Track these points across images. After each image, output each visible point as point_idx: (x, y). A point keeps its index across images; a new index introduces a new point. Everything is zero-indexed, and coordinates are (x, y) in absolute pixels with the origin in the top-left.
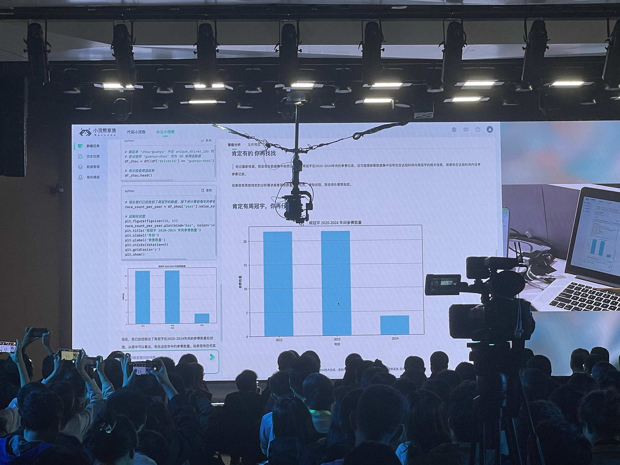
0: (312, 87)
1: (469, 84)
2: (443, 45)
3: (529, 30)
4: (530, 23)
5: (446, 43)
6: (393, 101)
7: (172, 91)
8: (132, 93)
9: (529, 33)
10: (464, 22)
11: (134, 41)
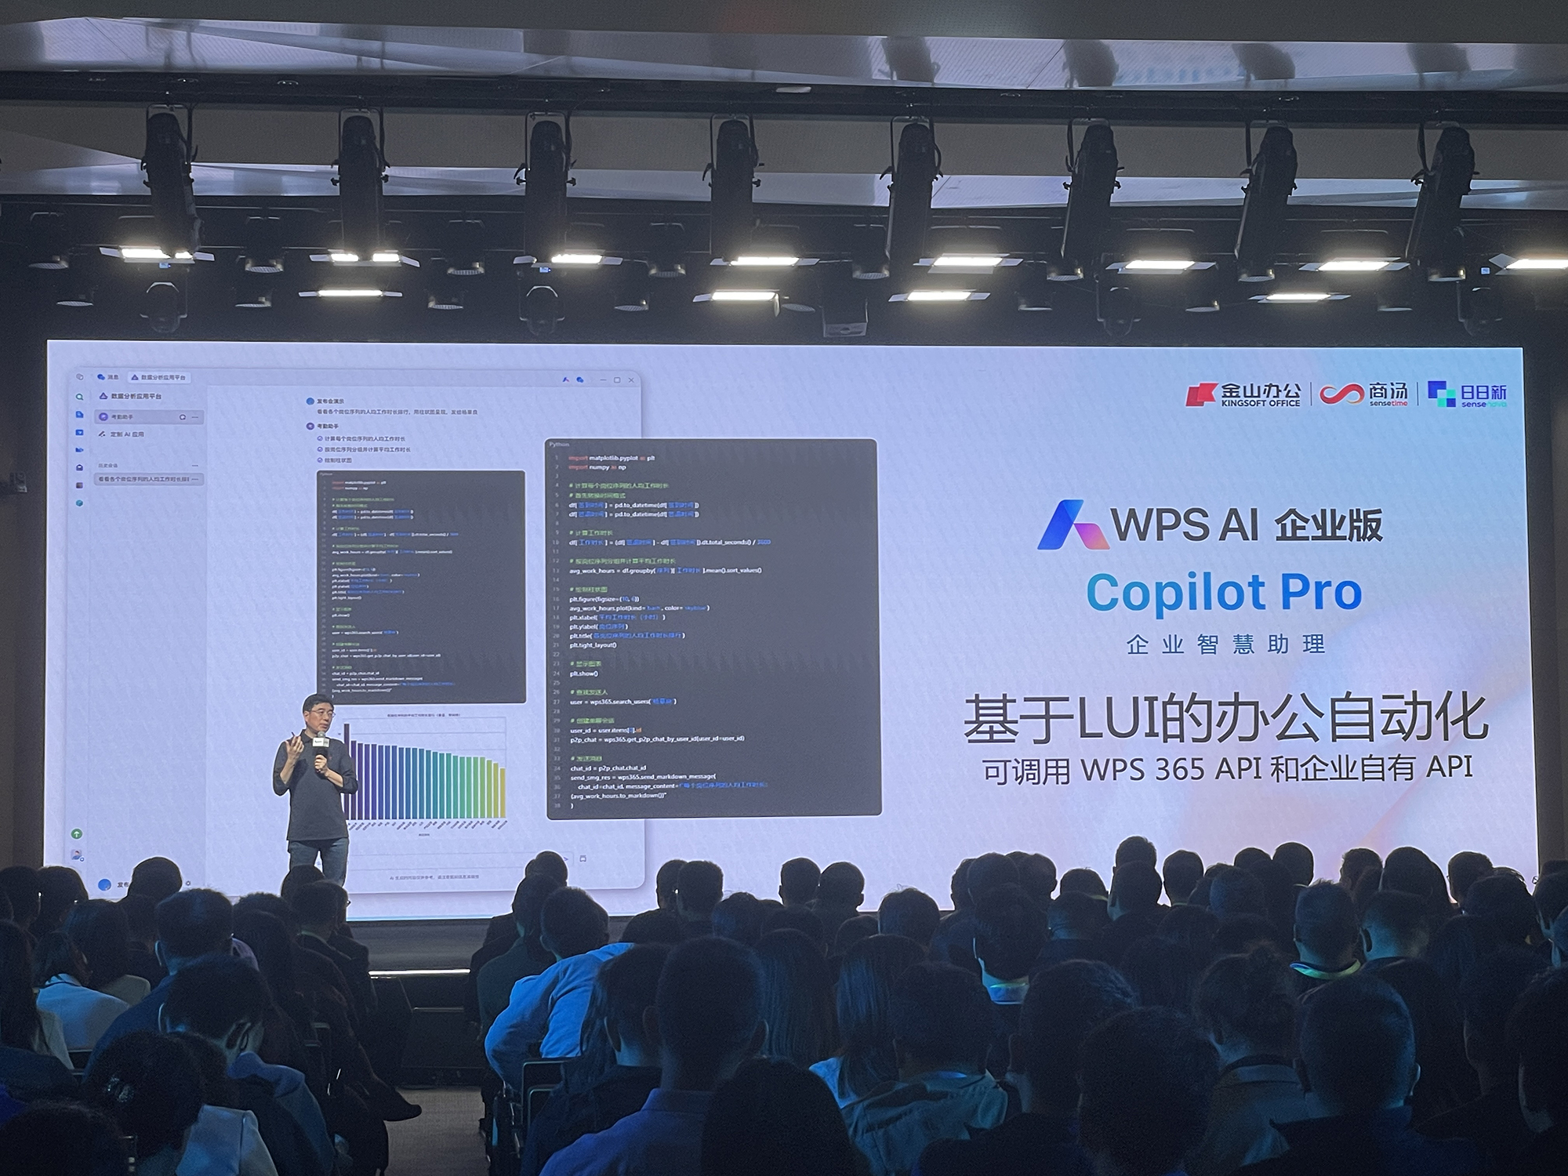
0: (597, 264)
1: (945, 261)
2: (889, 176)
3: (1077, 147)
4: (1080, 131)
5: (896, 170)
6: (777, 297)
7: (280, 268)
8: (188, 270)
9: (1079, 152)
10: (936, 125)
11: (193, 154)
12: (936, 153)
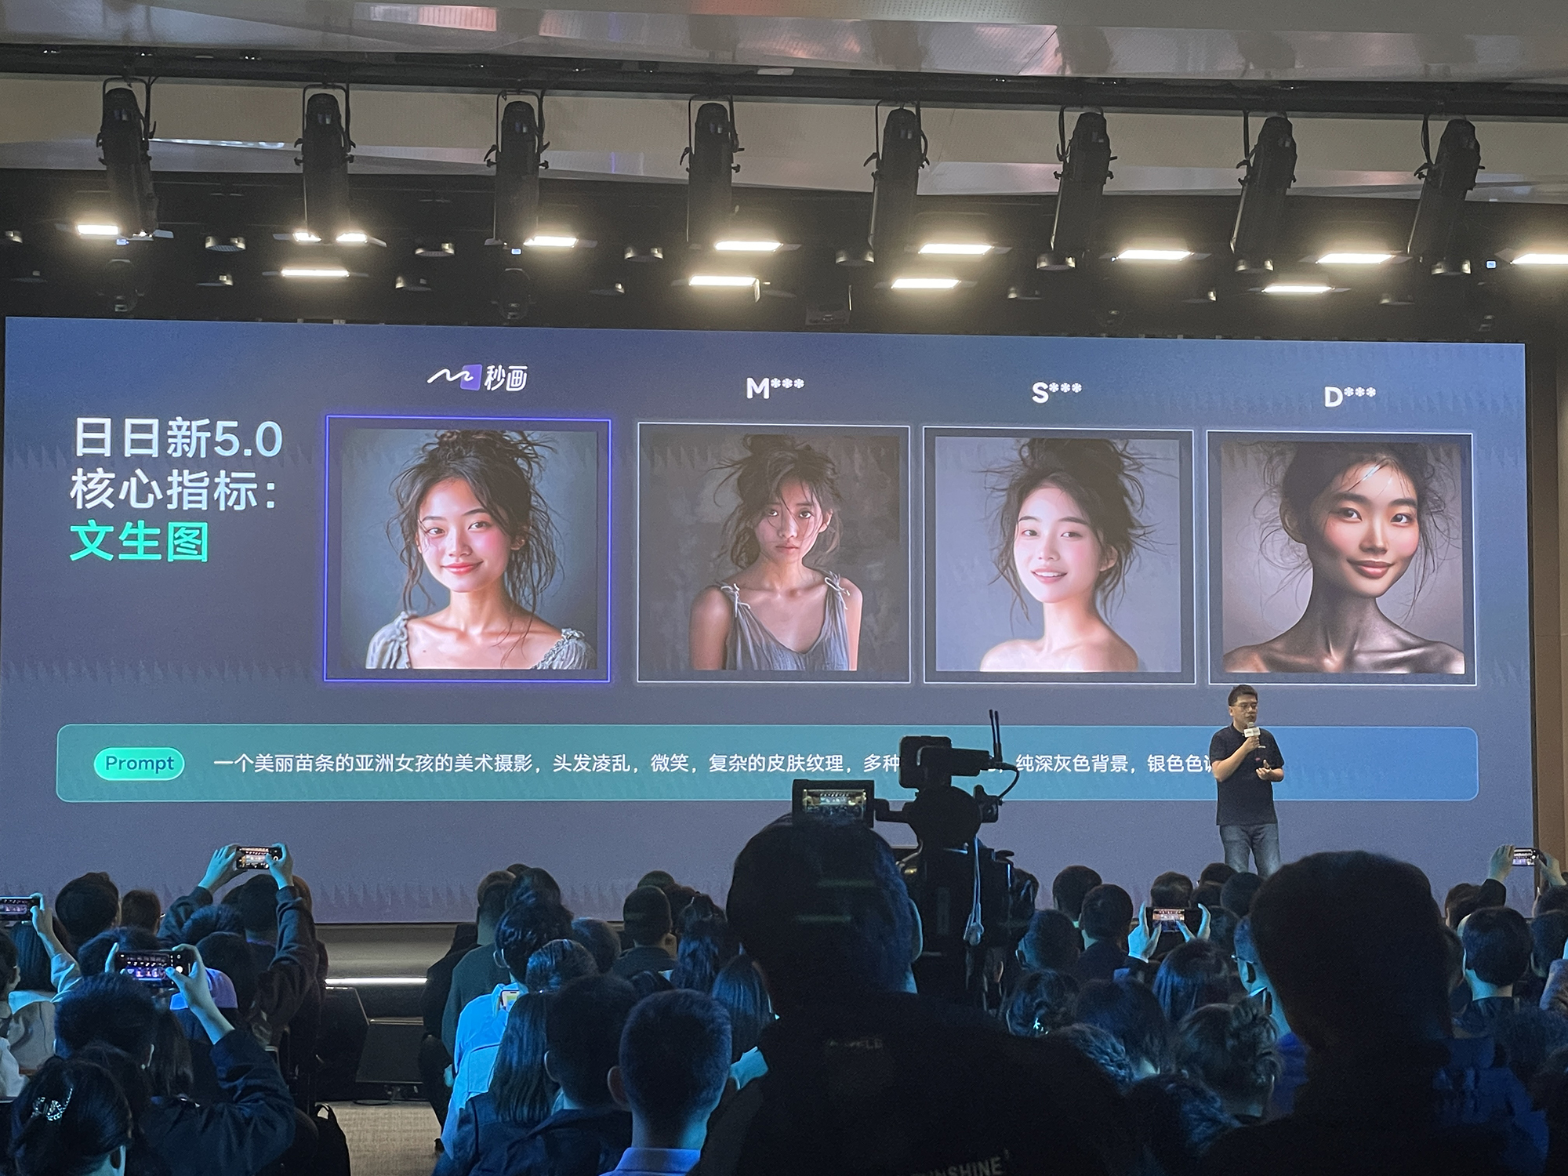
2: (874, 162)
4: (1072, 117)
5: (881, 157)
6: (757, 283)
7: (241, 246)
8: (148, 249)
9: (1071, 140)
10: (923, 111)
11: (151, 130)
12: (922, 140)
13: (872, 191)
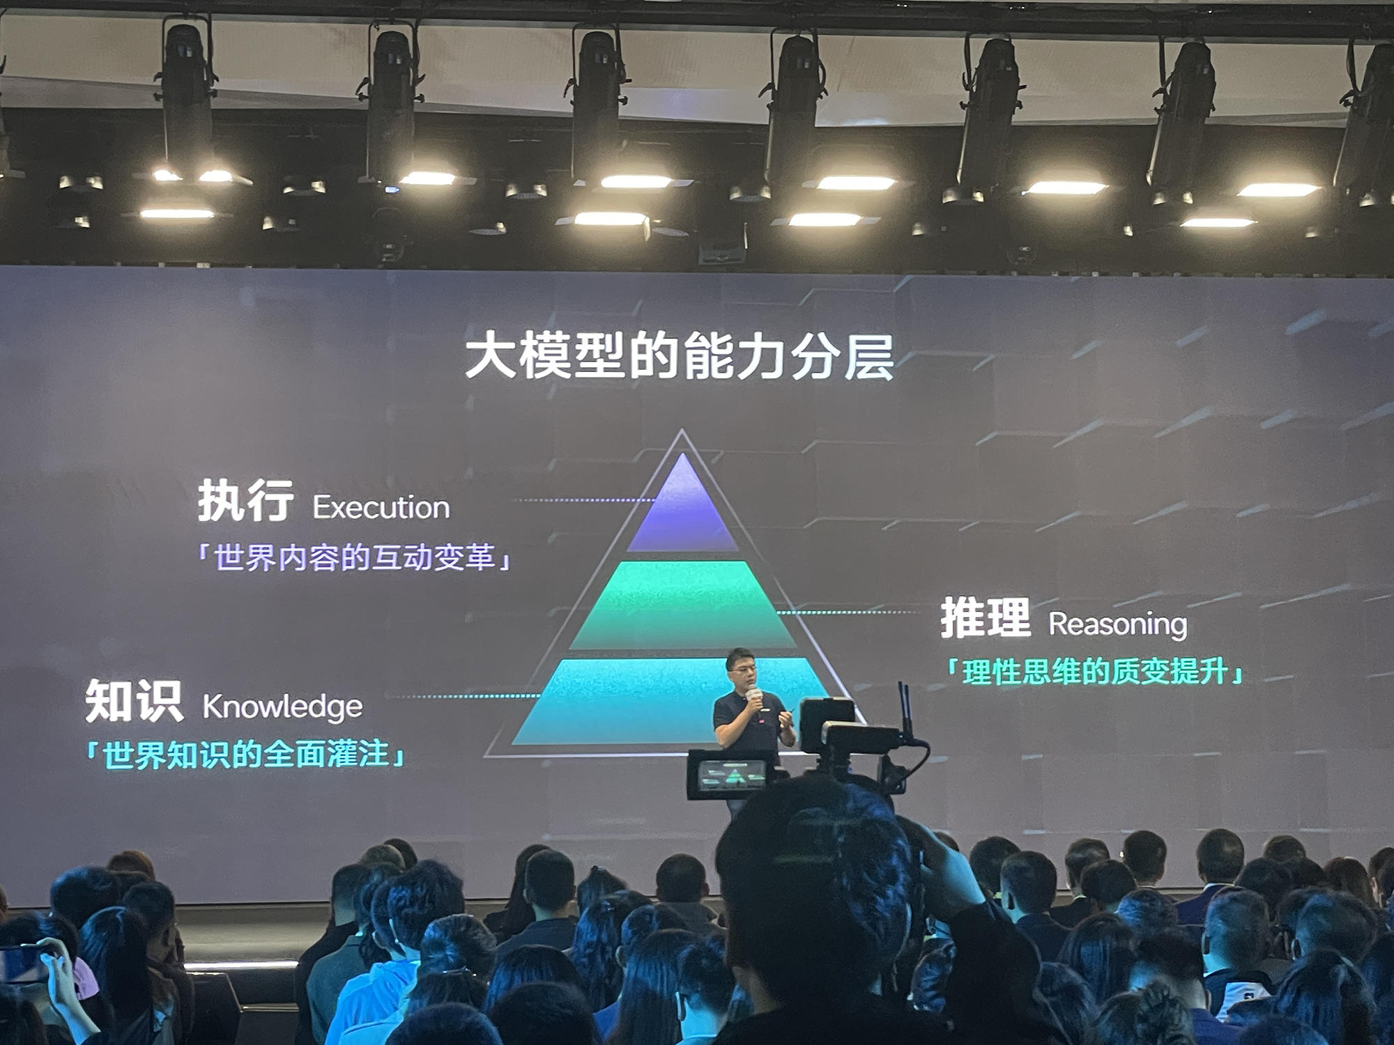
0: (450, 184)
1: (831, 183)
3: (975, 64)
4: (979, 45)
5: (776, 88)
6: (648, 220)
9: (977, 70)
10: (820, 38)
12: (820, 68)
13: (768, 123)
